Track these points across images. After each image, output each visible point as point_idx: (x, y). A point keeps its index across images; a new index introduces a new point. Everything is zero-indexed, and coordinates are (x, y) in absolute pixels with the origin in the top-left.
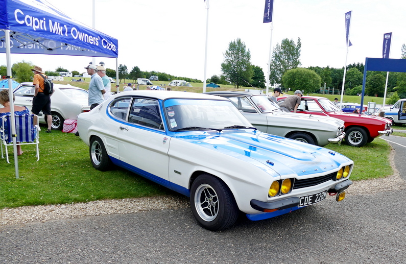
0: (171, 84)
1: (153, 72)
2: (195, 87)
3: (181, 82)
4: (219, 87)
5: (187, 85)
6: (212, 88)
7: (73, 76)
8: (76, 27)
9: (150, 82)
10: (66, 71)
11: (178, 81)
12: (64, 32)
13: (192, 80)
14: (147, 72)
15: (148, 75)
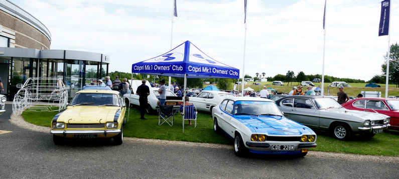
0: (331, 85)
1: (318, 75)
2: (355, 87)
3: (340, 83)
4: (379, 86)
5: (346, 86)
6: (371, 87)
7: (254, 81)
8: (216, 68)
9: (312, 83)
10: (250, 77)
11: (338, 82)
12: (209, 71)
13: (355, 80)
14: (312, 76)
15: (311, 78)
